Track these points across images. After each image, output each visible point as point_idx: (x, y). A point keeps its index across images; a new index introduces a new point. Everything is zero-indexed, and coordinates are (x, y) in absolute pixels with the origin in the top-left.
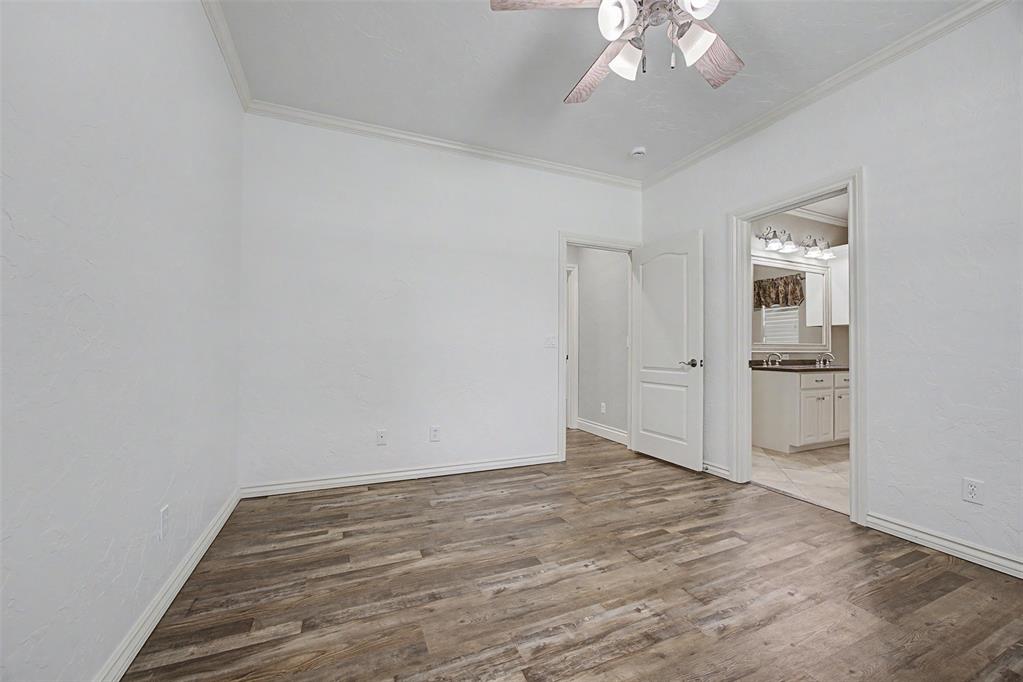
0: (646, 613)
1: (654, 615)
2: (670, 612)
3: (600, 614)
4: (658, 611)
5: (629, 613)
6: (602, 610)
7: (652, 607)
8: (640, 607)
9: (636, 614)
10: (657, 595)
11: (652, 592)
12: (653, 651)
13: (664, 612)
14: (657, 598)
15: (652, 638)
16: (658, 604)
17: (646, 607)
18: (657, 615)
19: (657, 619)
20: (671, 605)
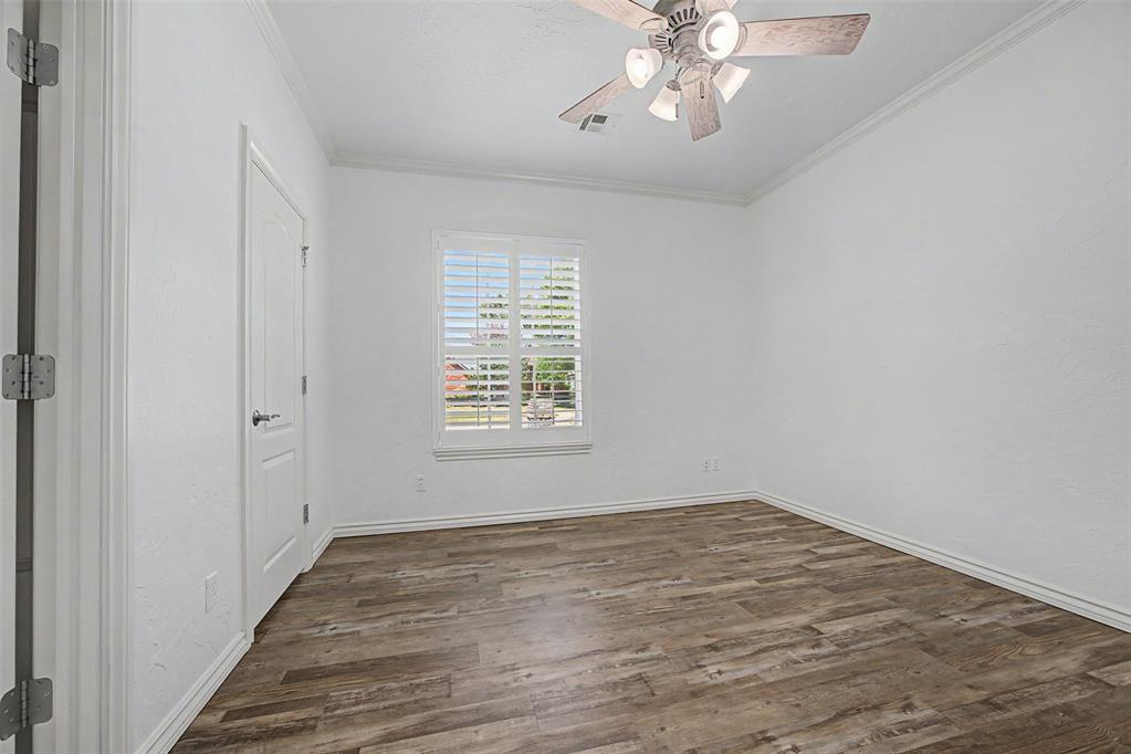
0: (712, 670)
1: (705, 666)
2: (685, 668)
3: (764, 671)
4: (698, 671)
5: (730, 671)
6: (762, 675)
7: (703, 675)
8: (717, 675)
9: (723, 668)
10: (692, 689)
11: (696, 693)
12: (714, 640)
13: (692, 669)
14: (694, 685)
15: (713, 648)
16: (697, 678)
17: (710, 676)
18: (700, 667)
19: (702, 663)
20: (682, 677)
